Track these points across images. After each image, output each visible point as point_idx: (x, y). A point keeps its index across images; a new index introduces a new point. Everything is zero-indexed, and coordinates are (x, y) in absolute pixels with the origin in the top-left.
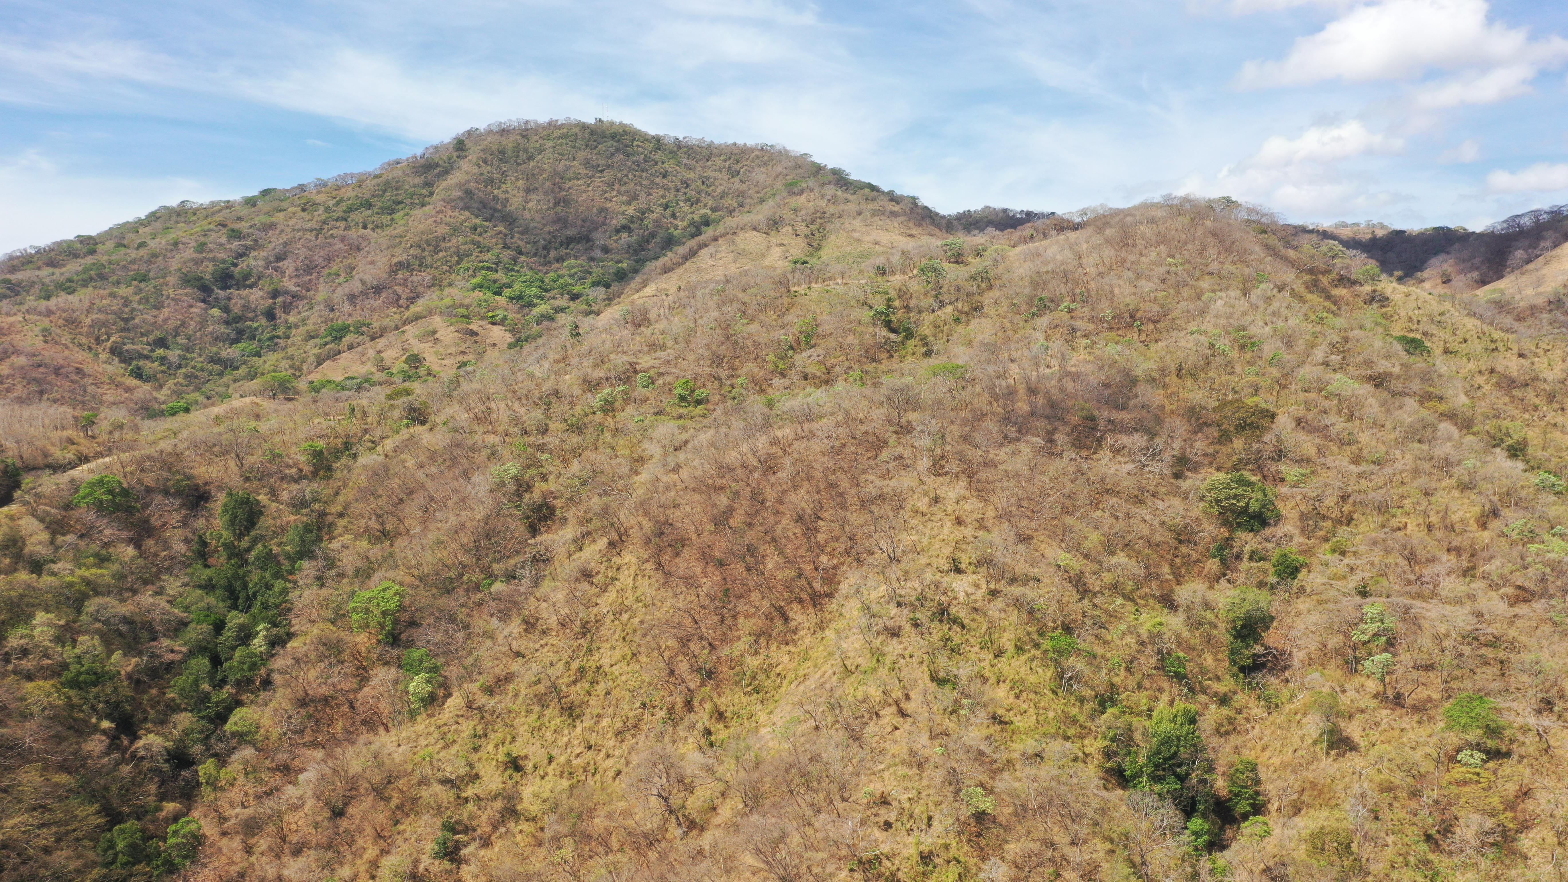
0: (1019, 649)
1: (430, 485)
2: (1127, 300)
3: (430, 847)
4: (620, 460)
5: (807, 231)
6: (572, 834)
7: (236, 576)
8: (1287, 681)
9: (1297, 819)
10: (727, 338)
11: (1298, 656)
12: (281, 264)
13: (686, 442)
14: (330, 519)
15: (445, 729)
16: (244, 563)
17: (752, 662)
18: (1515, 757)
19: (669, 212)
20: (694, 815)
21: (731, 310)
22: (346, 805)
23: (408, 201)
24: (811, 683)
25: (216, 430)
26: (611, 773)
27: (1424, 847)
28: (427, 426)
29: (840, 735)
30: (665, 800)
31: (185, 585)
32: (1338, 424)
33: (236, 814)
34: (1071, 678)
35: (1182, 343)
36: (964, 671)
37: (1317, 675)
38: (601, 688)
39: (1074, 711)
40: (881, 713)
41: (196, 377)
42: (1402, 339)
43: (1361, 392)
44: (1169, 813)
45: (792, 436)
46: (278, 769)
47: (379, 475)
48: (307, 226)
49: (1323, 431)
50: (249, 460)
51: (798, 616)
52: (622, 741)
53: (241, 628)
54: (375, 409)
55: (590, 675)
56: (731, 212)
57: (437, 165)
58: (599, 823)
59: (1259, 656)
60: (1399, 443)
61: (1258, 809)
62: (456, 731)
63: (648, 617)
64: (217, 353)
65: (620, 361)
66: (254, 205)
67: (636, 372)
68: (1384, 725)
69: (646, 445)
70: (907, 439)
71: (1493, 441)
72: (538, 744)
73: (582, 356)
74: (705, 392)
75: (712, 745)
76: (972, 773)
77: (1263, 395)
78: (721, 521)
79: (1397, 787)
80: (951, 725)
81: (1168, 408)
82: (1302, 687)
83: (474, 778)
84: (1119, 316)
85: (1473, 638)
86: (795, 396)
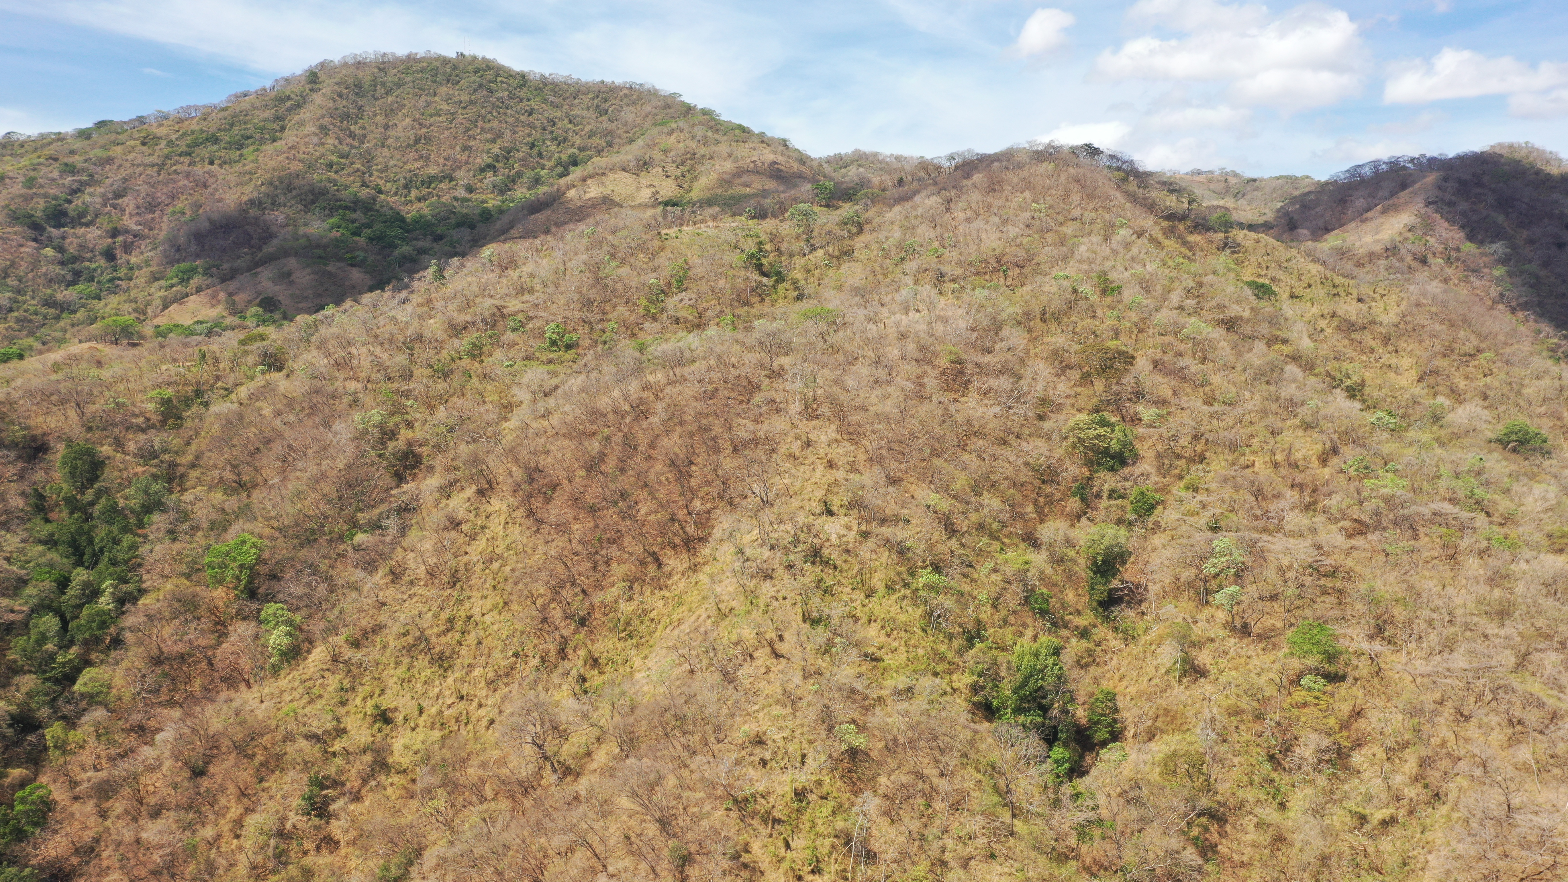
0: (890, 588)
1: (288, 434)
2: (994, 245)
3: (296, 802)
4: (489, 406)
5: (678, 172)
6: (443, 785)
7: (80, 531)
8: (1143, 613)
9: (1152, 745)
10: (597, 280)
11: (1153, 589)
12: (120, 201)
13: (556, 387)
14: (181, 470)
15: (310, 684)
16: (89, 517)
17: (627, 608)
18: (1350, 680)
19: (535, 151)
20: (570, 762)
21: (601, 254)
22: (207, 764)
23: (258, 136)
24: (685, 627)
25: (54, 377)
26: (484, 722)
27: (1268, 766)
28: (284, 372)
29: (717, 678)
30: (540, 747)
31: (24, 541)
32: (1193, 366)
33: (88, 778)
34: (939, 616)
35: (1046, 288)
36: (836, 611)
37: (1170, 607)
38: (471, 639)
39: (943, 648)
40: (755, 655)
41: (30, 321)
42: (1250, 284)
43: (1215, 335)
44: (1034, 744)
45: (664, 381)
46: (132, 729)
47: (234, 424)
48: (149, 160)
49: (1179, 374)
50: (90, 409)
51: (674, 562)
52: (495, 690)
53: (86, 585)
54: (228, 355)
55: (459, 625)
56: (599, 152)
57: (289, 98)
58: (473, 772)
59: (1117, 590)
60: (1250, 384)
61: (1116, 736)
62: (322, 685)
63: (520, 565)
64: (51, 296)
65: (487, 304)
66: (88, 137)
67: (503, 316)
68: (1232, 653)
69: (515, 390)
70: (779, 384)
71: (1334, 382)
72: (409, 695)
73: (447, 300)
74: (574, 336)
75: (586, 692)
76: (843, 711)
77: (1123, 338)
78: (593, 466)
79: (1243, 711)
80: (824, 665)
81: (1032, 352)
82: (1157, 619)
83: (341, 732)
84: (986, 261)
85: (1316, 570)
86: (666, 340)
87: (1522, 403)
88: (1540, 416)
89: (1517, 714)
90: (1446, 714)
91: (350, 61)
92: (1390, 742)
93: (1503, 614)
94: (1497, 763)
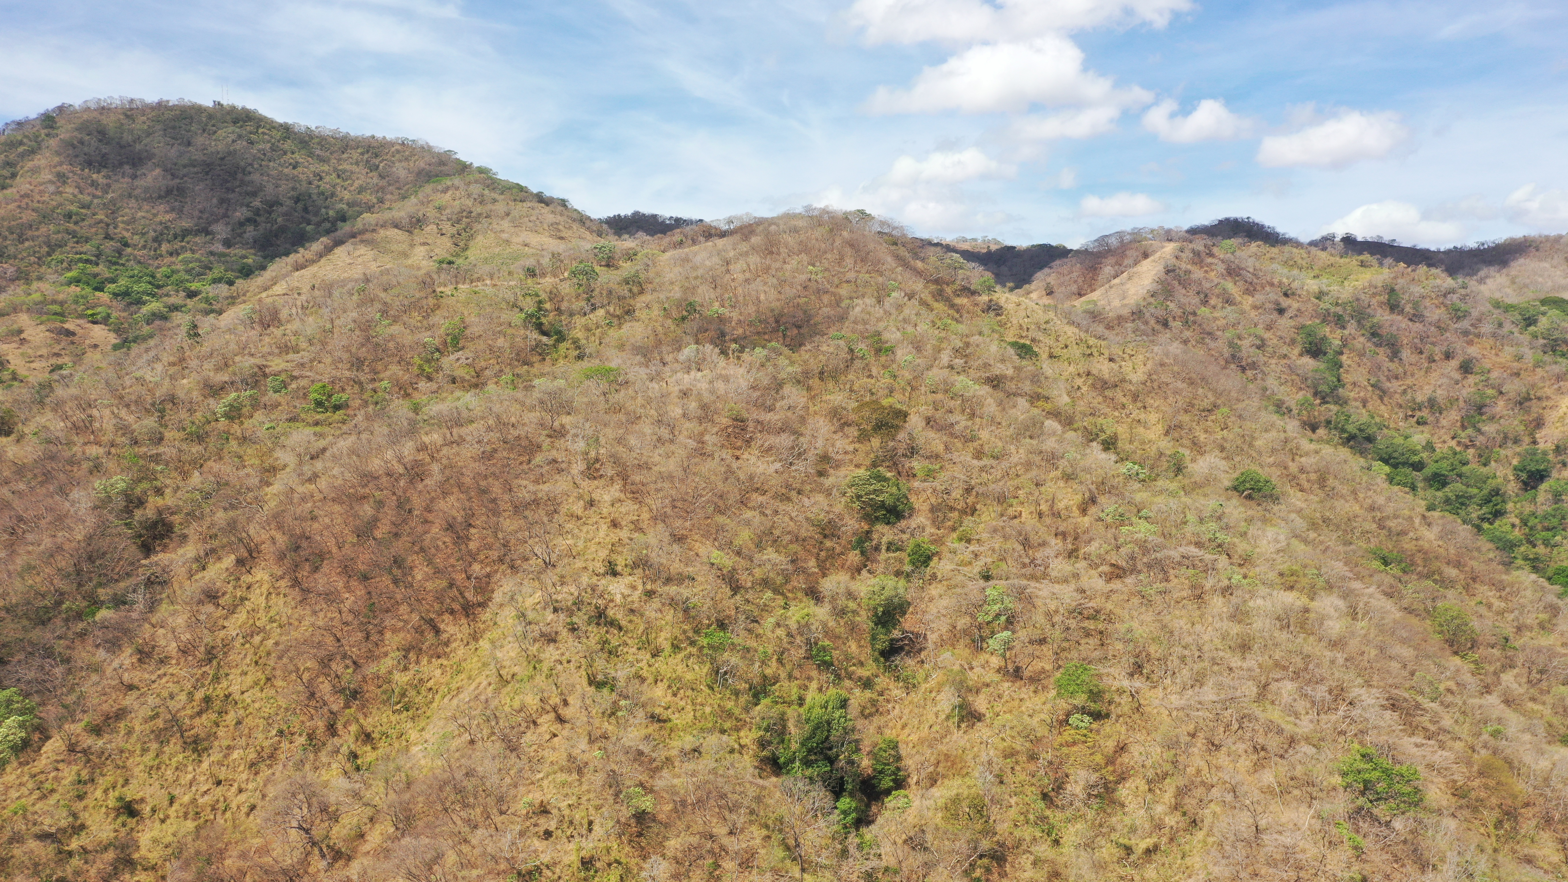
0: (676, 647)
1: (18, 504)
2: (772, 305)
4: (249, 470)
5: (454, 230)
8: (923, 662)
9: (934, 790)
10: (368, 339)
11: (932, 637)
13: (324, 450)
15: (42, 777)
17: (401, 679)
18: (1114, 716)
19: (300, 205)
20: (340, 845)
21: (371, 310)
24: (465, 696)
26: (244, 810)
27: (1041, 804)
28: (14, 436)
29: (498, 747)
30: (307, 831)
32: (961, 421)
34: (726, 673)
35: (824, 348)
36: (621, 673)
37: (948, 655)
38: (231, 718)
39: (730, 705)
40: (539, 721)
42: (1014, 345)
43: (981, 393)
44: (820, 795)
45: (440, 441)
49: (949, 429)
51: (450, 627)
52: (257, 773)
55: (217, 705)
56: (370, 208)
57: (21, 143)
58: (231, 863)
59: (898, 640)
60: (1016, 438)
61: (900, 784)
62: (56, 778)
63: (284, 638)
65: (247, 364)
67: (265, 375)
68: (1006, 697)
69: (278, 453)
70: (560, 443)
71: (1090, 436)
72: (157, 785)
73: (202, 359)
74: (345, 396)
75: (358, 769)
76: (632, 774)
77: (898, 396)
78: (364, 532)
79: (1018, 752)
80: (610, 728)
81: (812, 409)
82: (936, 667)
83: (79, 829)
84: (765, 321)
85: (1078, 612)
86: (443, 400)
87: (1254, 454)
88: (1270, 466)
89: (1260, 741)
90: (1199, 745)
91: (93, 106)
92: (1150, 774)
93: (1244, 647)
94: (1245, 788)
